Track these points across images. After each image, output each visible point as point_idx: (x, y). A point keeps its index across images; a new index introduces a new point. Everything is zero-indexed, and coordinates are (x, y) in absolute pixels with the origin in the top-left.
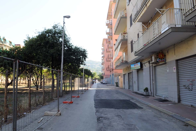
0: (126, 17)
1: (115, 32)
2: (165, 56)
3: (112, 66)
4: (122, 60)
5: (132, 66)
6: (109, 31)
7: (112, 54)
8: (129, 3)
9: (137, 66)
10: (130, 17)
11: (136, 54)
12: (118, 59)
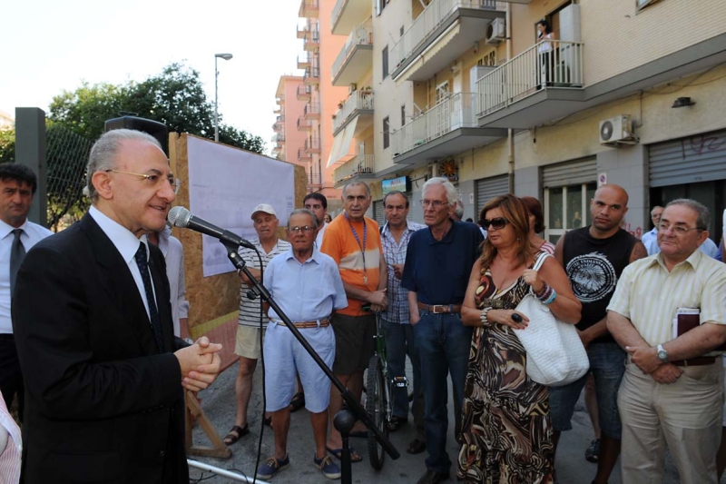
0: (370, 46)
1: (336, 79)
2: (457, 169)
3: (318, 177)
4: (359, 167)
5: (387, 185)
6: (306, 56)
7: (320, 138)
8: (381, 10)
9: (399, 184)
10: (384, 52)
11: (398, 160)
12: (347, 163)
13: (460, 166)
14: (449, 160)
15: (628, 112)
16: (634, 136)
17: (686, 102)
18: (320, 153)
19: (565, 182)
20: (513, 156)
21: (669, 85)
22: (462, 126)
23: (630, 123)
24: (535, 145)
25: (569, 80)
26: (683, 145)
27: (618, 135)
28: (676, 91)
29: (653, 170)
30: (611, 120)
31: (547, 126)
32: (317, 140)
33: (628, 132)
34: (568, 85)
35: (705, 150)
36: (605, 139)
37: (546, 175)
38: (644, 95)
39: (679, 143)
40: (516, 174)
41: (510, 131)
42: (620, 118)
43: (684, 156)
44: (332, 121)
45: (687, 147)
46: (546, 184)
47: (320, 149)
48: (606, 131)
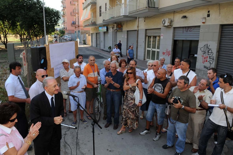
3: (78, 22)
4: (92, 22)
5: (100, 29)
9: (104, 29)
11: (104, 22)
12: (87, 20)
13: (123, 26)
14: (120, 23)
15: (170, 17)
16: (171, 25)
17: (185, 17)
18: (78, 14)
19: (152, 35)
20: (138, 25)
21: (181, 11)
22: (124, 15)
23: (170, 21)
24: (145, 23)
25: (155, 6)
26: (183, 29)
27: (167, 24)
28: (183, 13)
29: (175, 35)
30: (165, 19)
31: (148, 17)
32: (77, 9)
33: (169, 23)
34: (154, 8)
35: (188, 31)
36: (163, 25)
37: (147, 32)
38: (175, 13)
39: (182, 28)
40: (139, 31)
41: (138, 17)
42: (168, 19)
43: (183, 32)
44: (83, 5)
45: (184, 29)
46: (147, 35)
47: (78, 12)
48: (164, 22)
